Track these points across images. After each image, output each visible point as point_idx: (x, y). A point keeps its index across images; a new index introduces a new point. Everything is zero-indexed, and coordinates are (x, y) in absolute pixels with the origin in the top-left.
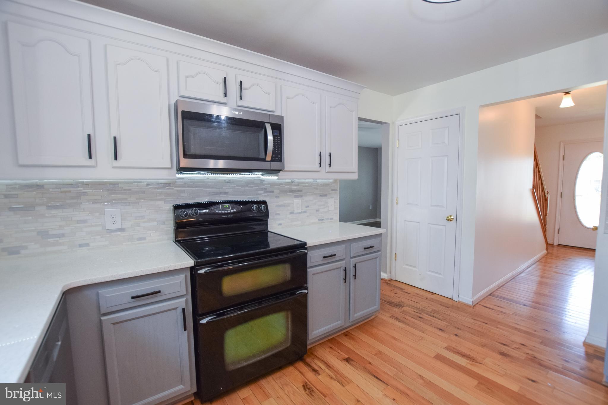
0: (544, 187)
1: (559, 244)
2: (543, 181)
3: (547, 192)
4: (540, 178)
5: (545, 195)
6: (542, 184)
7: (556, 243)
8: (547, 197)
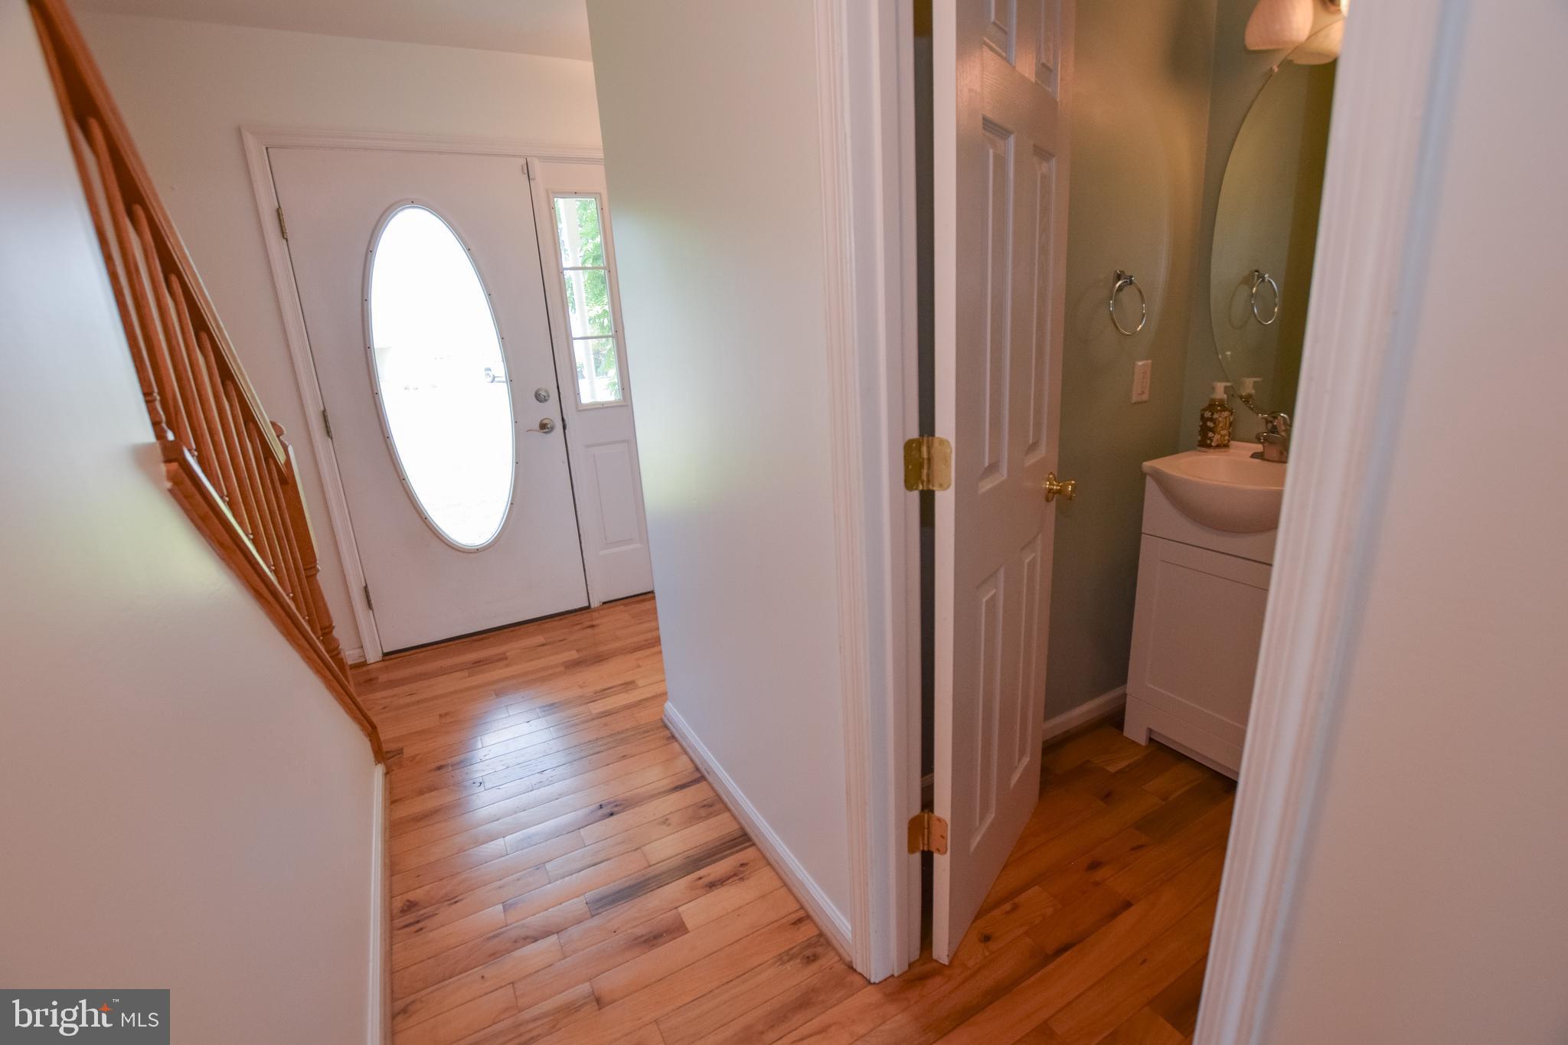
0: (247, 396)
1: (385, 655)
2: (225, 353)
3: (273, 424)
4: (201, 324)
5: (268, 454)
6: (226, 375)
7: (373, 656)
8: (281, 458)
